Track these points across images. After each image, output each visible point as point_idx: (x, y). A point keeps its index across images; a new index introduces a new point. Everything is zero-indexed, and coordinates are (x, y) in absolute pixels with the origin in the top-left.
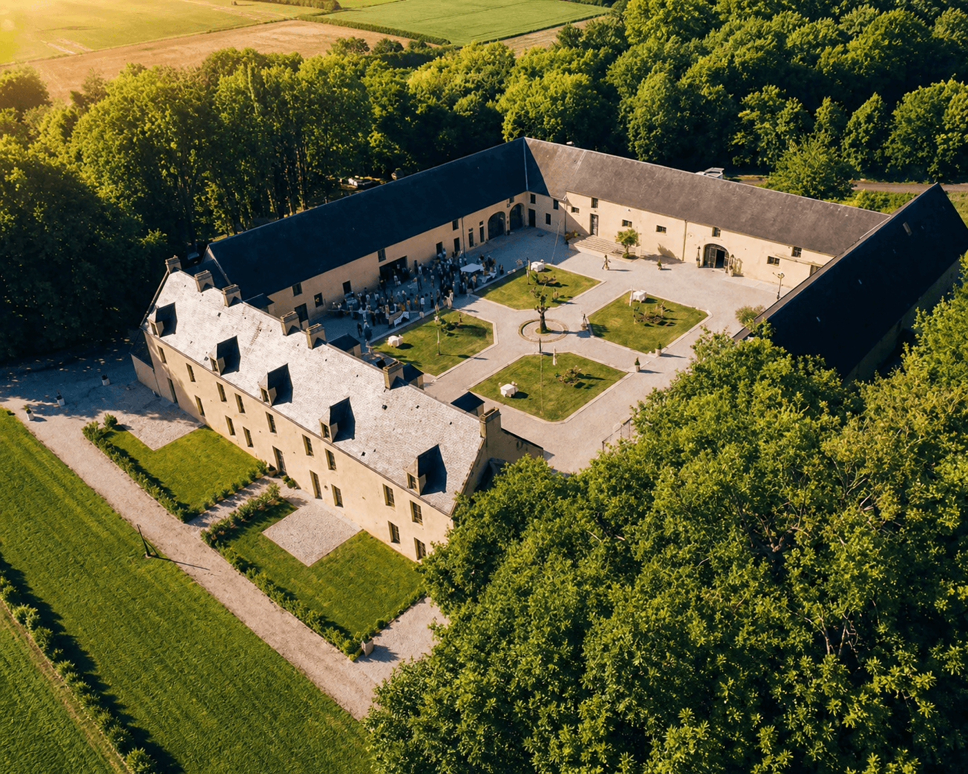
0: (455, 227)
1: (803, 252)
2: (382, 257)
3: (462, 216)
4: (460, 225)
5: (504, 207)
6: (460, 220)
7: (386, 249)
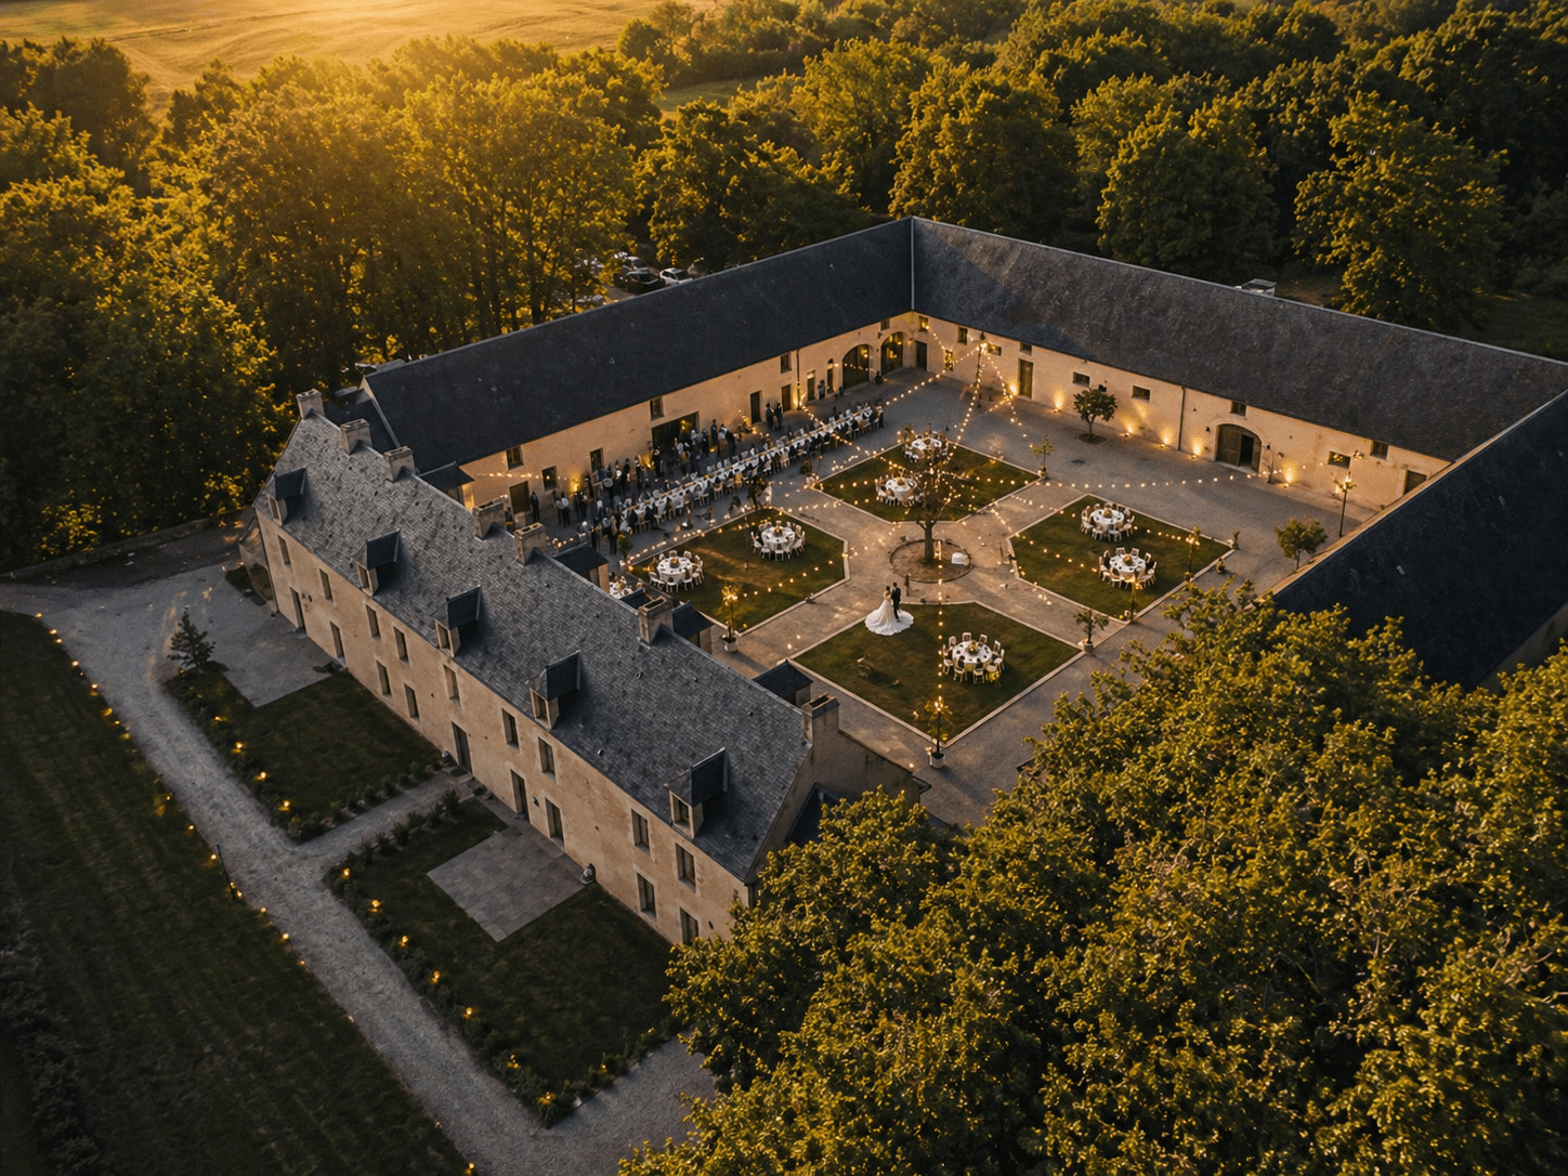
0: (785, 367)
1: (1391, 450)
2: (657, 411)
3: (798, 348)
4: (793, 364)
5: (871, 336)
6: (793, 354)
7: (665, 398)
